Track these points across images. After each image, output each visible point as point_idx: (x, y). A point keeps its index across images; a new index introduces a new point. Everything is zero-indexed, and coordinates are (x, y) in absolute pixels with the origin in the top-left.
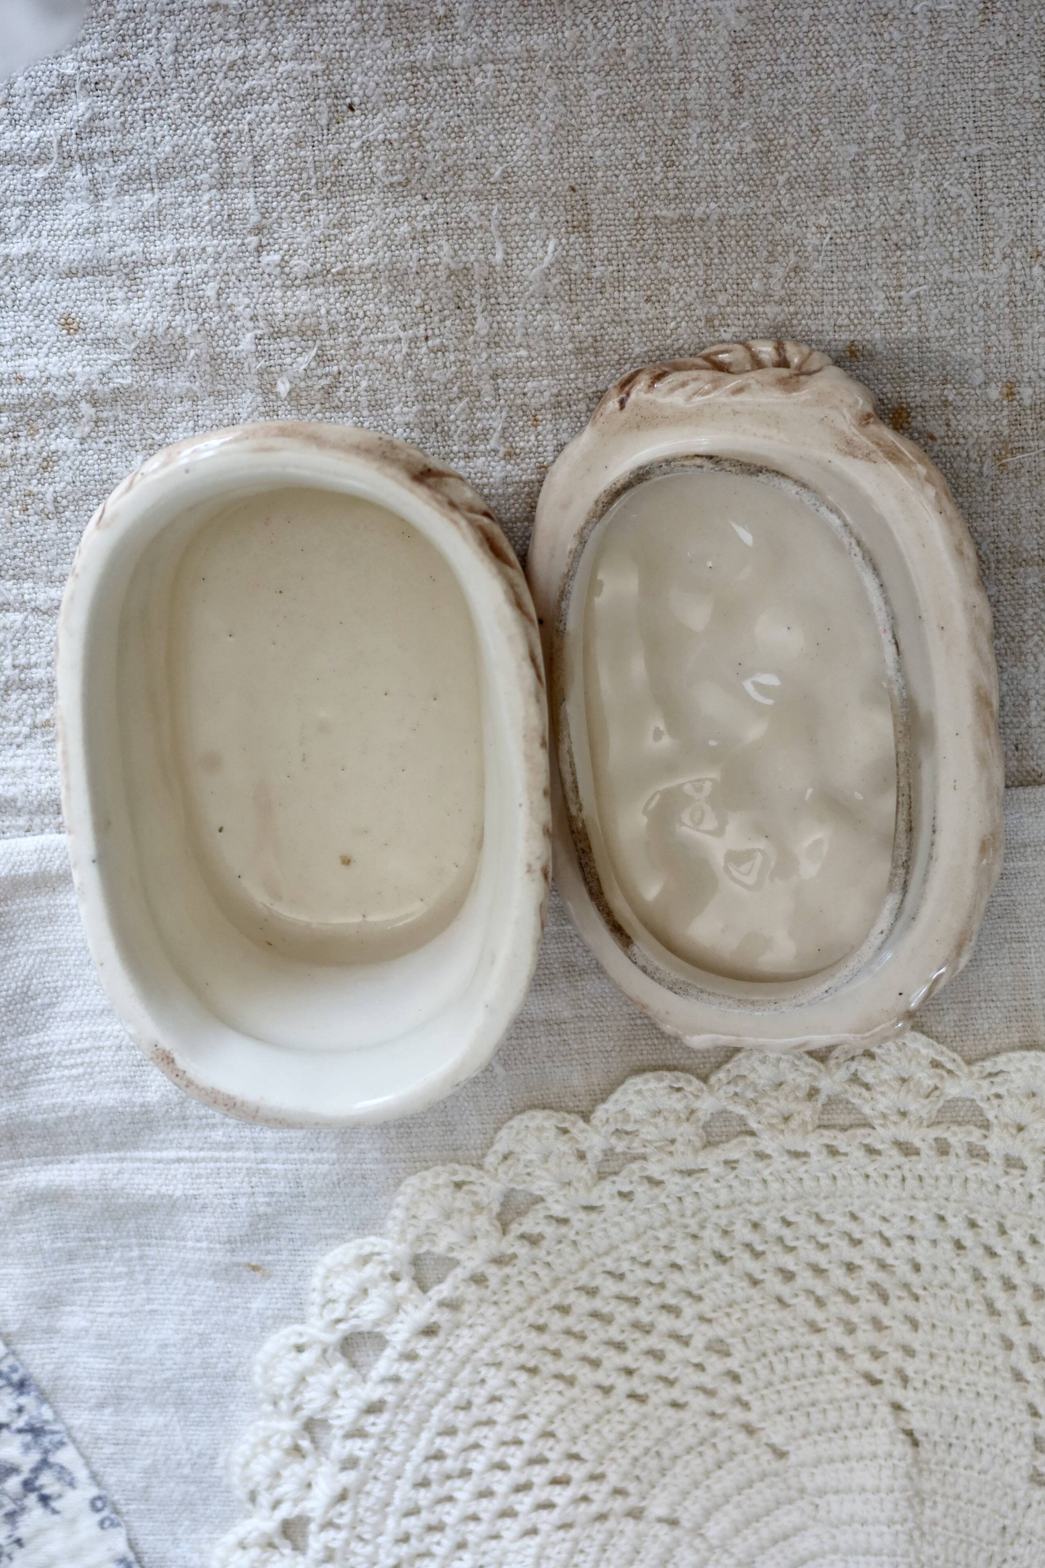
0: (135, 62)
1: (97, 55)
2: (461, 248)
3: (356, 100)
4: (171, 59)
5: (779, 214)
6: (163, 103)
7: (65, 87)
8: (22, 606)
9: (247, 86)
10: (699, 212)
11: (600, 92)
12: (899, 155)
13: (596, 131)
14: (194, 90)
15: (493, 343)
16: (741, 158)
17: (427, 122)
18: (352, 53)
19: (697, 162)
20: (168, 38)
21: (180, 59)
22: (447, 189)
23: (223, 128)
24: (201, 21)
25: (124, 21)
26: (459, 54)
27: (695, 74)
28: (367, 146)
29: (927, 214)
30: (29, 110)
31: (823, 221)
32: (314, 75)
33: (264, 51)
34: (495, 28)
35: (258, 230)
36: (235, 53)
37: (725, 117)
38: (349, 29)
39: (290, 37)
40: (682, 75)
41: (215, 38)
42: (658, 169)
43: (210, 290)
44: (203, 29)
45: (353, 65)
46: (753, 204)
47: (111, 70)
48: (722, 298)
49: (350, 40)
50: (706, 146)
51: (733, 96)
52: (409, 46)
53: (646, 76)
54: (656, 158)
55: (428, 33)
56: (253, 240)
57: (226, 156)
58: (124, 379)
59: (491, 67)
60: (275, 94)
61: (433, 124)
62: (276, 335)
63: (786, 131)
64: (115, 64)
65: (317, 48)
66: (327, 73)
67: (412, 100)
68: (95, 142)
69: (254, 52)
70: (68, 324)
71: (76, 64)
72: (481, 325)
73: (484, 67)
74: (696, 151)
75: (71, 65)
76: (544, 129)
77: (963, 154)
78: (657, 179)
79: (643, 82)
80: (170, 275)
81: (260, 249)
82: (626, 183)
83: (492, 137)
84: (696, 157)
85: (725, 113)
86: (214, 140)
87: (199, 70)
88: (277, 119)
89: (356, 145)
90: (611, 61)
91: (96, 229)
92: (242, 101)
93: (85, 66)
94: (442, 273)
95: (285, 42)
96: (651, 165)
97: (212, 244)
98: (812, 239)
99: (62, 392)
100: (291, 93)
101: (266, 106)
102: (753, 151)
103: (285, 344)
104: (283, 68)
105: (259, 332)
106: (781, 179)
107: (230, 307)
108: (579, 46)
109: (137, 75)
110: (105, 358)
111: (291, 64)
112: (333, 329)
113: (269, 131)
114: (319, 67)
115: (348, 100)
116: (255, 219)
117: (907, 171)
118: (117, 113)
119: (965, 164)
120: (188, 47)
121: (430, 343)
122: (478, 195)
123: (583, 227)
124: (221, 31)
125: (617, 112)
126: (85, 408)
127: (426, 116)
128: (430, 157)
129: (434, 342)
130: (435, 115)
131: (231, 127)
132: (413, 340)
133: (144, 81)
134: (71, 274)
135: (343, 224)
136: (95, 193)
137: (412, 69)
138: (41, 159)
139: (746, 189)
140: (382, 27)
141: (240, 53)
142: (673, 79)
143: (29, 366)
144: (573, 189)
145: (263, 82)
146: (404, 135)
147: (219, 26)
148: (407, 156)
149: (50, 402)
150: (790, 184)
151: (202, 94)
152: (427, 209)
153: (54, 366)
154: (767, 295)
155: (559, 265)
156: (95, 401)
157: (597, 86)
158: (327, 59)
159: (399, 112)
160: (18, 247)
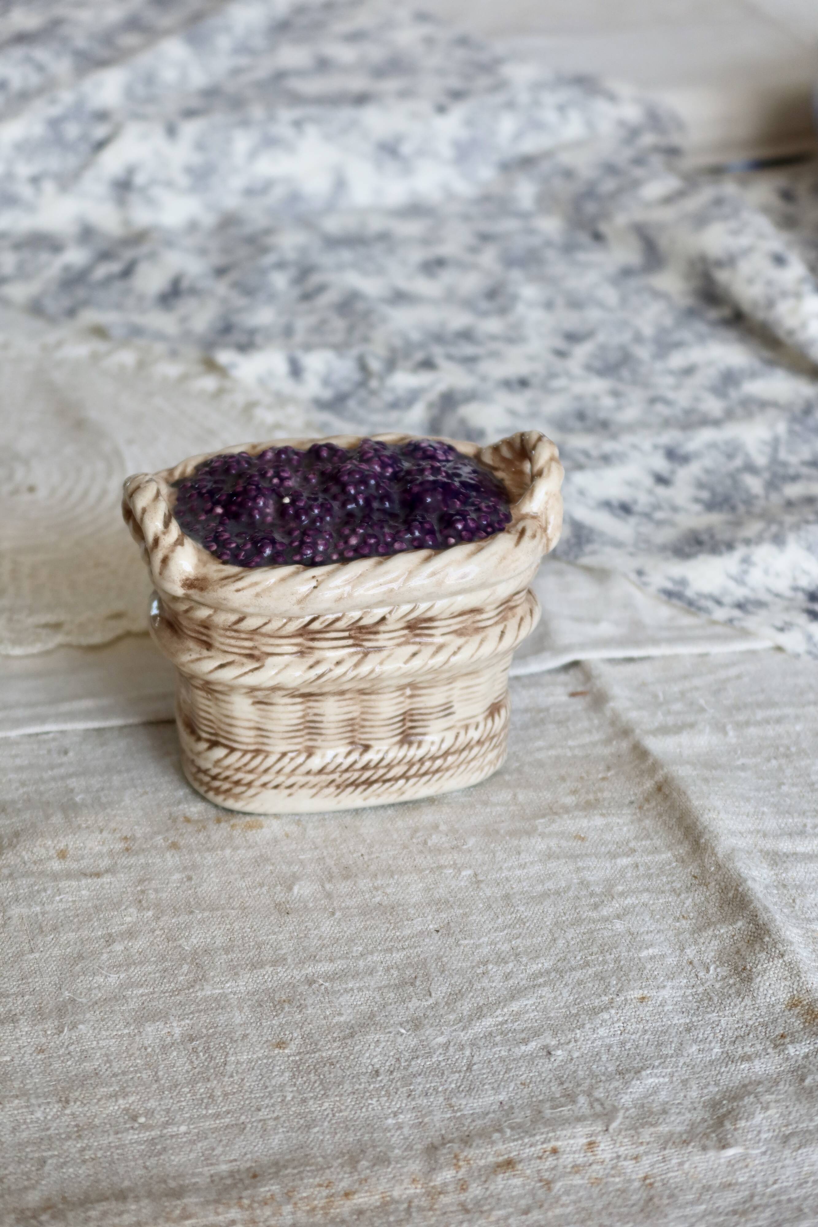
1: (603, 932)
3: (435, 934)
4: (556, 935)
6: (555, 920)
8: (570, 748)
9: (505, 932)
10: (206, 914)
11: (283, 952)
13: (281, 938)
14: (538, 927)
16: (187, 938)
17: (388, 930)
18: (443, 950)
20: (561, 943)
23: (514, 915)
26: (376, 957)
30: (637, 909)
32: (465, 939)
33: (499, 946)
35: (479, 882)
42: (237, 927)
43: (500, 856)
45: (442, 946)
47: (592, 927)
49: (447, 954)
52: (409, 957)
56: (480, 878)
57: (509, 906)
58: (540, 822)
60: (487, 931)
62: (454, 847)
66: (457, 941)
67: (400, 938)
68: (591, 901)
69: (506, 945)
70: (581, 838)
72: (331, 863)
76: (314, 935)
80: (527, 859)
81: (476, 875)
86: (518, 911)
88: (482, 922)
89: (430, 918)
91: (578, 870)
92: (506, 927)
93: (610, 927)
94: (360, 877)
97: (505, 873)
99: (576, 814)
100: (477, 932)
101: (491, 926)
104: (485, 940)
105: (465, 847)
106: (158, 932)
107: (486, 853)
110: (554, 828)
111: (481, 942)
112: (421, 852)
113: (486, 917)
114: (463, 943)
115: (440, 934)
116: (482, 885)
118: (582, 912)
121: (360, 854)
123: (278, 903)
125: (269, 946)
126: (560, 811)
127: (389, 932)
128: (382, 917)
129: (357, 855)
131: (510, 917)
132: (369, 854)
134: (587, 855)
135: (427, 890)
136: (584, 884)
138: (622, 894)
140: (428, 961)
141: (514, 943)
143: (599, 821)
144: (288, 913)
145: (496, 934)
146: (401, 924)
148: (396, 916)
149: (582, 810)
150: (153, 931)
151: (532, 926)
152: (378, 899)
153: (584, 823)
154: (156, 891)
155: (290, 889)
156: (556, 813)
157: (285, 954)
158: (458, 945)
159: (407, 932)
160: (624, 861)
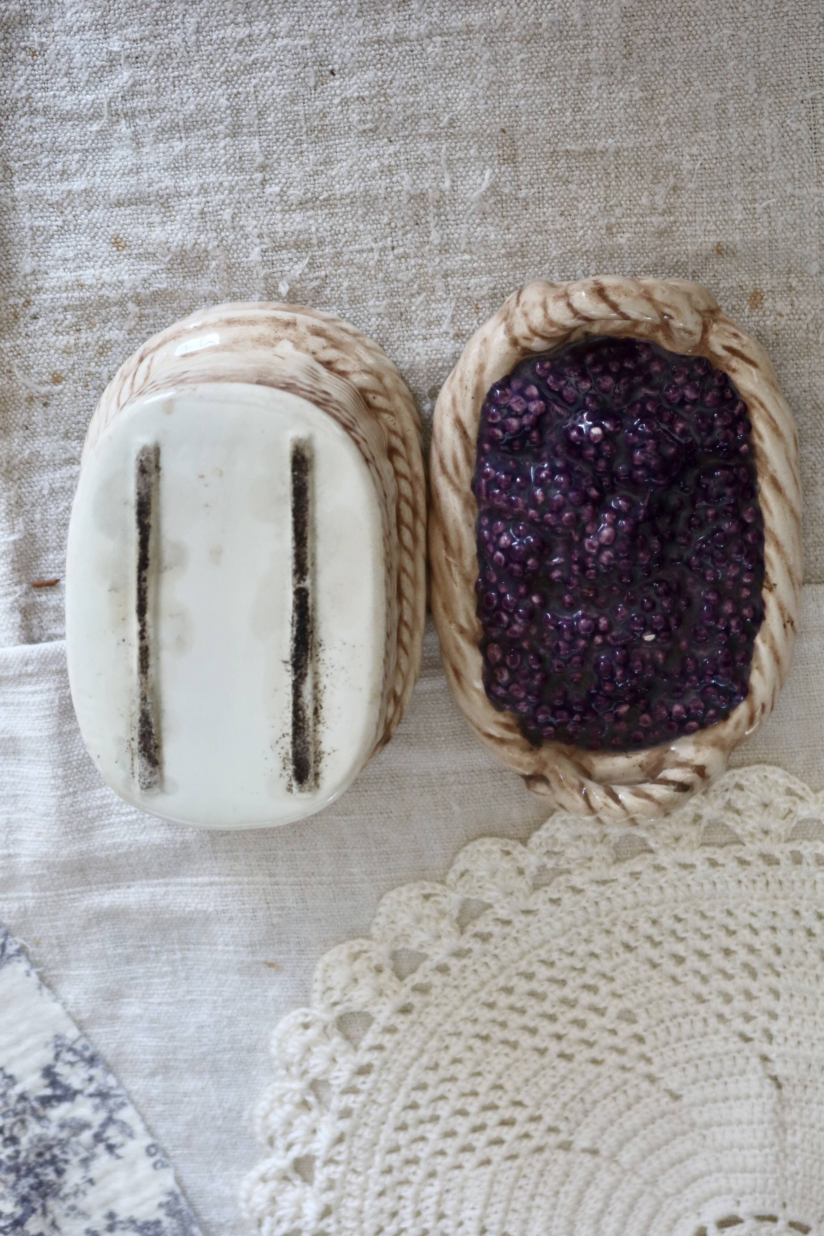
0: (166, 41)
1: (137, 36)
2: (418, 178)
3: (336, 67)
4: (194, 38)
5: (661, 147)
6: (188, 72)
7: (113, 61)
9: (252, 58)
10: (600, 146)
11: (522, 56)
12: (752, 99)
13: (520, 86)
14: (211, 62)
15: (444, 249)
16: (631, 103)
17: (391, 83)
18: (333, 31)
19: (598, 108)
20: (191, 22)
21: (201, 38)
22: (407, 133)
23: (235, 91)
24: (217, 9)
25: (157, 9)
26: (415, 29)
27: (595, 41)
28: (345, 102)
29: (774, 144)
30: (85, 78)
31: (695, 150)
32: (304, 48)
33: (265, 31)
34: (441, 9)
35: (263, 168)
36: (243, 32)
37: (618, 73)
38: (330, 13)
39: (285, 19)
40: (586, 41)
41: (228, 21)
42: (568, 114)
43: (227, 214)
44: (218, 15)
45: (333, 40)
46: (641, 139)
47: (148, 47)
48: (618, 211)
49: (331, 21)
50: (604, 95)
51: (624, 56)
52: (376, 24)
53: (558, 43)
54: (567, 106)
55: (390, 14)
56: (259, 176)
57: (237, 111)
58: (162, 283)
59: (439, 39)
60: (274, 63)
61: (396, 83)
62: (278, 248)
63: (665, 83)
64: (151, 42)
65: (305, 27)
66: (314, 46)
67: (379, 66)
68: (137, 103)
69: (257, 32)
70: (117, 243)
71: (121, 43)
72: (435, 237)
73: (434, 39)
74: (597, 100)
75: (117, 44)
76: (480, 85)
77: (800, 98)
78: (568, 121)
79: (555, 48)
80: (195, 203)
81: (264, 182)
82: (544, 125)
83: (440, 93)
84: (597, 104)
85: (619, 70)
86: (228, 100)
87: (216, 46)
88: (276, 83)
89: (337, 101)
90: (531, 32)
91: (137, 170)
92: (248, 69)
93: (127, 45)
94: (404, 198)
95: (281, 24)
96: (562, 111)
97: (227, 180)
98: (687, 165)
99: (113, 295)
100: (286, 62)
101: (267, 73)
102: (641, 98)
103: (285, 255)
104: (280, 43)
105: (264, 247)
106: (662, 119)
107: (242, 227)
108: (506, 22)
109: (168, 51)
110: (147, 268)
111: (286, 41)
112: (321, 242)
113: (270, 92)
114: (307, 42)
115: (330, 67)
116: (260, 159)
117: (758, 112)
118: (153, 80)
119: (802, 106)
120: (207, 29)
121: (395, 251)
122: (430, 137)
123: (512, 160)
124: (232, 16)
125: (536, 71)
126: (131, 307)
127: (390, 77)
128: (394, 109)
129: (399, 251)
130: (397, 77)
131: (240, 90)
132: (383, 249)
133: (174, 55)
134: (119, 204)
135: (327, 162)
136: (137, 141)
137: (379, 42)
138: (96, 116)
139: (636, 128)
140: (356, 11)
141: (247, 32)
142: (578, 45)
143: (88, 276)
144: (503, 131)
145: (265, 54)
146: (373, 92)
147: (231, 12)
148: (376, 109)
149: (104, 303)
150: (669, 123)
151: (218, 65)
152: (392, 149)
153: (107, 275)
154: (653, 208)
155: (494, 189)
156: (139, 301)
157: (520, 52)
158: (313, 36)
159: (369, 75)
160: (78, 184)
